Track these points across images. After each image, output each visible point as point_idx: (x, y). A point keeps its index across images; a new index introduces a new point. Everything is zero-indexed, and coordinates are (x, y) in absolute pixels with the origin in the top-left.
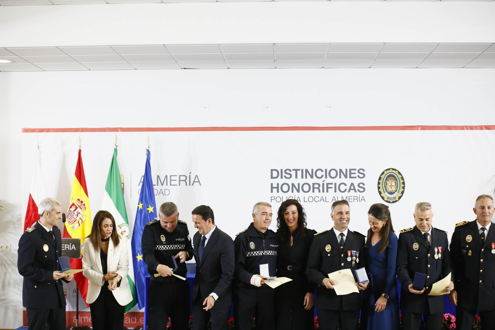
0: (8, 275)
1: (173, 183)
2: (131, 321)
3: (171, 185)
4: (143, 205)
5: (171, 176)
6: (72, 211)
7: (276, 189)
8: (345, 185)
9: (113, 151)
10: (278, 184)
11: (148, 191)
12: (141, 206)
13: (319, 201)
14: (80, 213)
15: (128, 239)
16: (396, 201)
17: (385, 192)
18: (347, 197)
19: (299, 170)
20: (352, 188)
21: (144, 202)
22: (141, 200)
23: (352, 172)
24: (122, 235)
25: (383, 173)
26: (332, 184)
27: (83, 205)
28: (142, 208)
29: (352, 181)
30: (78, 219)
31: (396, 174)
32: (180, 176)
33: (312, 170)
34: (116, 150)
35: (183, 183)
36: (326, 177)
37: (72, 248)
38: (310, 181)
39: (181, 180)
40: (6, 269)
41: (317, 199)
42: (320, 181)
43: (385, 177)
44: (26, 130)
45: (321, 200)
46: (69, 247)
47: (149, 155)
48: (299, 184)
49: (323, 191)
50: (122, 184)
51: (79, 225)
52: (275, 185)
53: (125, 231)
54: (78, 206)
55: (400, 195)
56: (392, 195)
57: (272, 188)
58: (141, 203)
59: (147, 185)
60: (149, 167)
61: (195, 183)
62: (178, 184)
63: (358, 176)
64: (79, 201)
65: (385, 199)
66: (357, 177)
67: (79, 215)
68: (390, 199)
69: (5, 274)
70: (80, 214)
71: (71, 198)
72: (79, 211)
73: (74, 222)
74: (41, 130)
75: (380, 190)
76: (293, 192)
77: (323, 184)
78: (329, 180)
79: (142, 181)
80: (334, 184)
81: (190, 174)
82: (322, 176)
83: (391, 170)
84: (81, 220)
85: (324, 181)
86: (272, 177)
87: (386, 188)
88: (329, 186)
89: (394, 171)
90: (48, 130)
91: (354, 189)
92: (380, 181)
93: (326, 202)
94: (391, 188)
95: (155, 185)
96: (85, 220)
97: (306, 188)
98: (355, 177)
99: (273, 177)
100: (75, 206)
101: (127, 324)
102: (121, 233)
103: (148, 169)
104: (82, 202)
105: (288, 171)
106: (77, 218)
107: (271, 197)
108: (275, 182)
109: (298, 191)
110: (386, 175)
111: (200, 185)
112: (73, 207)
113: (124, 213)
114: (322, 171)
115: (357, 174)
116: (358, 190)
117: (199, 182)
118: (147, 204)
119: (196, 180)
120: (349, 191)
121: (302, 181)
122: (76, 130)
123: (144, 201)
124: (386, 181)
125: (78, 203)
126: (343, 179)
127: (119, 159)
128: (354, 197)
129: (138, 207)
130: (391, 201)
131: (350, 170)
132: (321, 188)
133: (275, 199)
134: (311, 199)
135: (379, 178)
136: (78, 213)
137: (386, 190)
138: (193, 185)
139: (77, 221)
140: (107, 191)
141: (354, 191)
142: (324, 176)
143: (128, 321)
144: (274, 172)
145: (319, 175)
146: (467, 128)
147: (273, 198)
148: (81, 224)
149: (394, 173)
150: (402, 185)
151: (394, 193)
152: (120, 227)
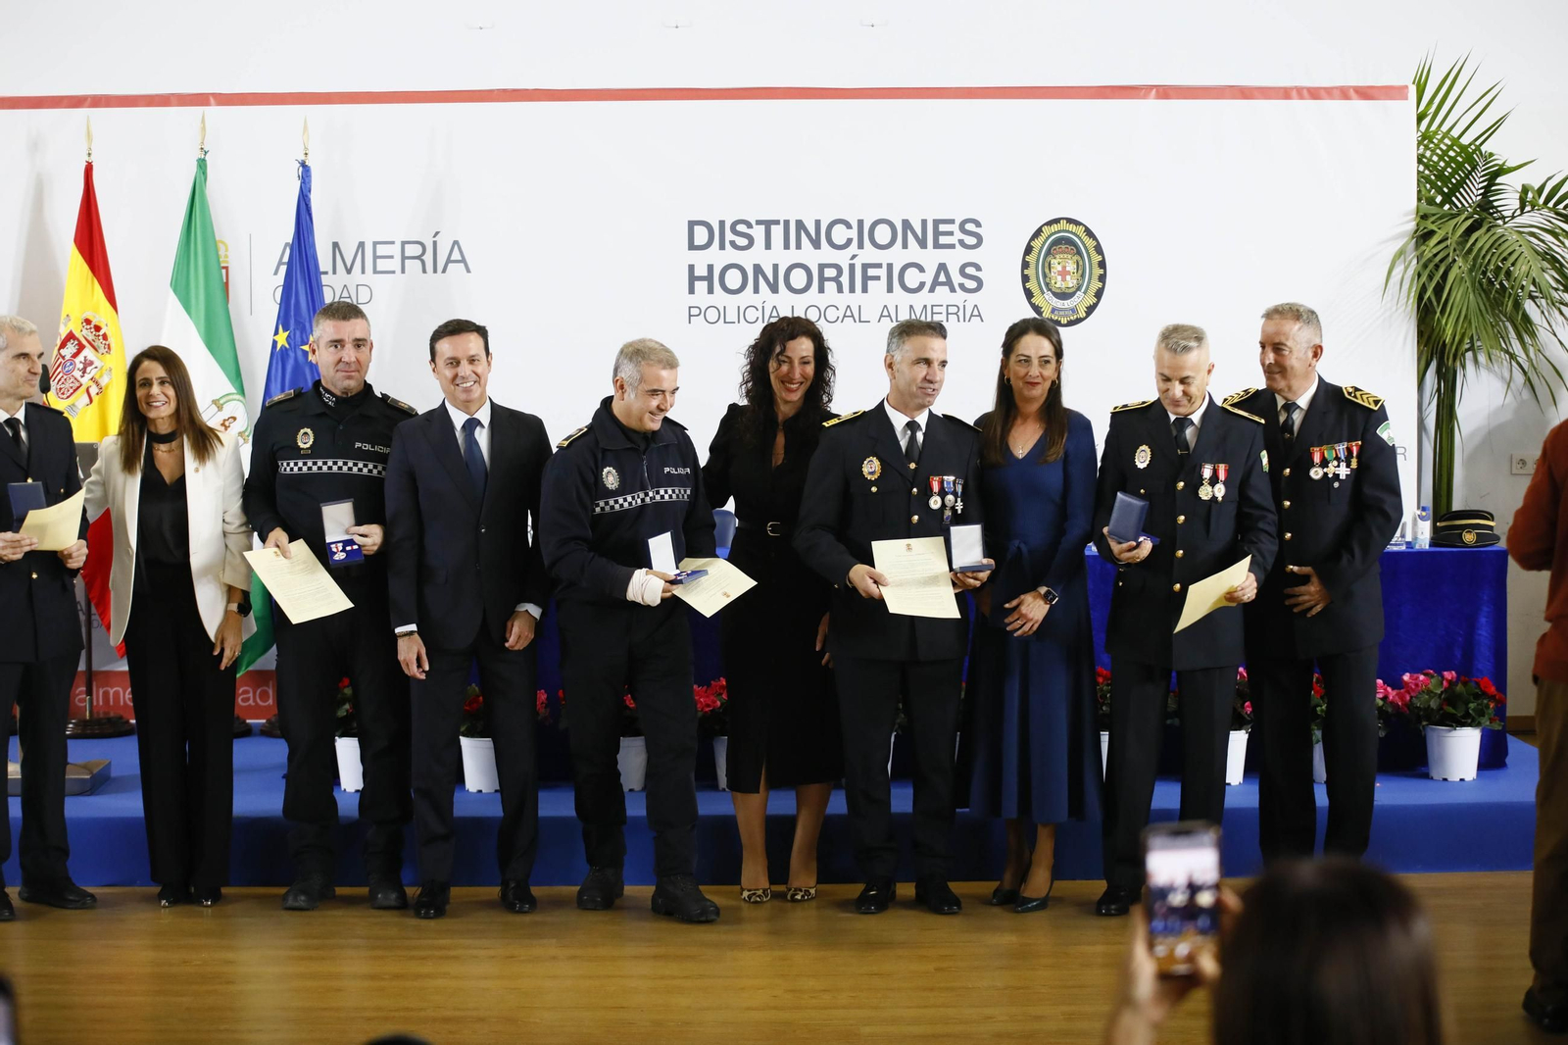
1: (382, 265)
2: (258, 700)
3: (375, 272)
4: (289, 336)
5: (375, 244)
6: (67, 358)
8: (921, 269)
9: (194, 168)
10: (710, 268)
11: (304, 292)
12: (282, 339)
13: (841, 320)
14: (91, 363)
15: (246, 441)
16: (1079, 321)
17: (1043, 293)
18: (925, 306)
19: (777, 222)
20: (942, 278)
21: (292, 328)
22: (284, 320)
23: (942, 228)
24: (226, 429)
25: (1038, 233)
26: (879, 266)
27: (101, 338)
28: (287, 346)
29: (943, 256)
30: (85, 380)
31: (1077, 236)
32: (404, 243)
33: (818, 223)
34: (202, 164)
35: (413, 266)
36: (861, 246)
38: (811, 256)
39: (406, 255)
41: (831, 314)
42: (842, 258)
43: (1043, 245)
45: (845, 316)
47: (306, 179)
48: (776, 267)
49: (852, 290)
50: (224, 271)
51: (91, 401)
52: (701, 271)
53: (235, 419)
54: (84, 342)
55: (1092, 300)
56: (1065, 302)
57: (693, 279)
58: (285, 330)
59: (302, 271)
60: (308, 217)
61: (450, 265)
62: (398, 269)
63: (961, 242)
64: (88, 327)
65: (1044, 315)
66: (958, 245)
67: (88, 369)
68: (1061, 313)
70: (94, 366)
71: (63, 316)
72: (89, 358)
73: (75, 391)
75: (1028, 285)
76: (756, 290)
77: (852, 267)
78: (869, 254)
79: (286, 259)
80: (885, 266)
81: (435, 236)
82: (849, 241)
83: (1063, 225)
84: (97, 384)
85: (854, 257)
86: (692, 246)
87: (1048, 280)
88: (871, 272)
89: (1072, 227)
91: (949, 283)
92: (1028, 258)
93: (860, 321)
94: (1064, 280)
95: (326, 273)
96: (107, 386)
97: (798, 279)
98: (952, 246)
99: (696, 244)
100: (76, 342)
101: (246, 707)
102: (223, 425)
103: (304, 224)
104: (98, 328)
105: (741, 228)
106: (82, 380)
107: (690, 307)
108: (701, 261)
109: (774, 289)
110: (1048, 238)
111: (468, 271)
112: (69, 344)
113: (231, 361)
114: (849, 226)
115: (959, 235)
116: (962, 286)
117: (463, 261)
118: (302, 333)
119: (456, 256)
120: (932, 290)
121: (785, 258)
122: (76, 102)
123: (292, 322)
124: (1048, 259)
125: (84, 330)
126: (914, 252)
127: (213, 190)
128: (948, 306)
129: (275, 343)
130: (1064, 321)
131: (937, 223)
132: (845, 279)
133: (703, 313)
135: (1026, 250)
136: (87, 363)
137: (1047, 284)
138: (444, 271)
139: (83, 389)
140: (175, 291)
141: (946, 288)
142: (855, 243)
143: (248, 699)
144: (697, 228)
145: (838, 238)
146: (1300, 93)
147: (695, 311)
148: (96, 399)
149: (1071, 233)
150: (1099, 272)
151: (1073, 294)
152: (218, 404)
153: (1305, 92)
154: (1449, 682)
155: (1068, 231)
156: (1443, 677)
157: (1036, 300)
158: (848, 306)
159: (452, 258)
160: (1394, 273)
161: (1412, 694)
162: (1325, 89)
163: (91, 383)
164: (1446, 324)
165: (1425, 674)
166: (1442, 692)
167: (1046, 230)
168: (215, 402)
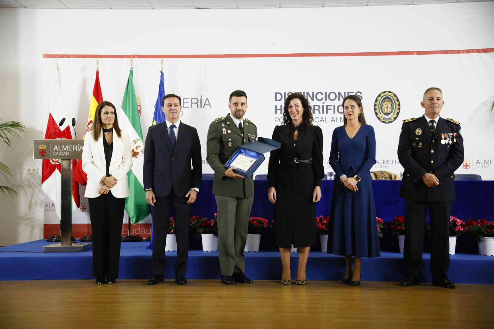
0: (35, 196)
1: (185, 105)
3: (184, 107)
5: (184, 99)
6: (90, 128)
7: (280, 111)
9: (129, 73)
10: (281, 106)
13: (319, 121)
15: (143, 153)
16: (392, 122)
17: (381, 113)
21: (157, 120)
22: (155, 118)
25: (379, 96)
26: (331, 106)
31: (392, 97)
32: (192, 99)
33: (313, 93)
34: (131, 72)
35: (195, 105)
36: (326, 100)
37: (80, 149)
39: (193, 102)
40: (33, 190)
41: (317, 120)
42: (320, 103)
43: (381, 99)
44: (47, 56)
45: (321, 120)
46: (77, 148)
47: (162, 76)
49: (323, 113)
52: (278, 107)
53: (140, 146)
55: (396, 116)
57: (276, 109)
58: (155, 121)
60: (163, 88)
61: (205, 105)
62: (190, 106)
65: (381, 120)
68: (386, 119)
69: (32, 195)
74: (62, 56)
75: (376, 111)
77: (323, 106)
78: (328, 102)
80: (333, 106)
81: (201, 97)
82: (322, 98)
83: (387, 93)
85: (324, 103)
86: (276, 100)
87: (382, 110)
88: (329, 107)
89: (390, 94)
90: (68, 56)
92: (376, 103)
93: (325, 122)
94: (387, 109)
99: (277, 99)
103: (161, 89)
107: (275, 118)
108: (279, 104)
110: (382, 97)
111: (211, 107)
113: (139, 130)
114: (322, 94)
117: (209, 104)
119: (207, 103)
122: (95, 56)
123: (158, 118)
124: (382, 103)
127: (135, 79)
130: (387, 122)
131: (348, 93)
132: (321, 110)
133: (279, 119)
135: (376, 100)
137: (382, 111)
138: (204, 107)
140: (123, 109)
142: (324, 99)
143: (143, 232)
144: (277, 94)
145: (319, 98)
146: (463, 52)
147: (277, 119)
149: (390, 95)
150: (398, 107)
151: (389, 114)
152: (135, 142)
153: (465, 51)
155: (388, 95)
157: (379, 116)
158: (322, 118)
159: (206, 103)
162: (472, 50)
167: (382, 95)
168: (134, 141)
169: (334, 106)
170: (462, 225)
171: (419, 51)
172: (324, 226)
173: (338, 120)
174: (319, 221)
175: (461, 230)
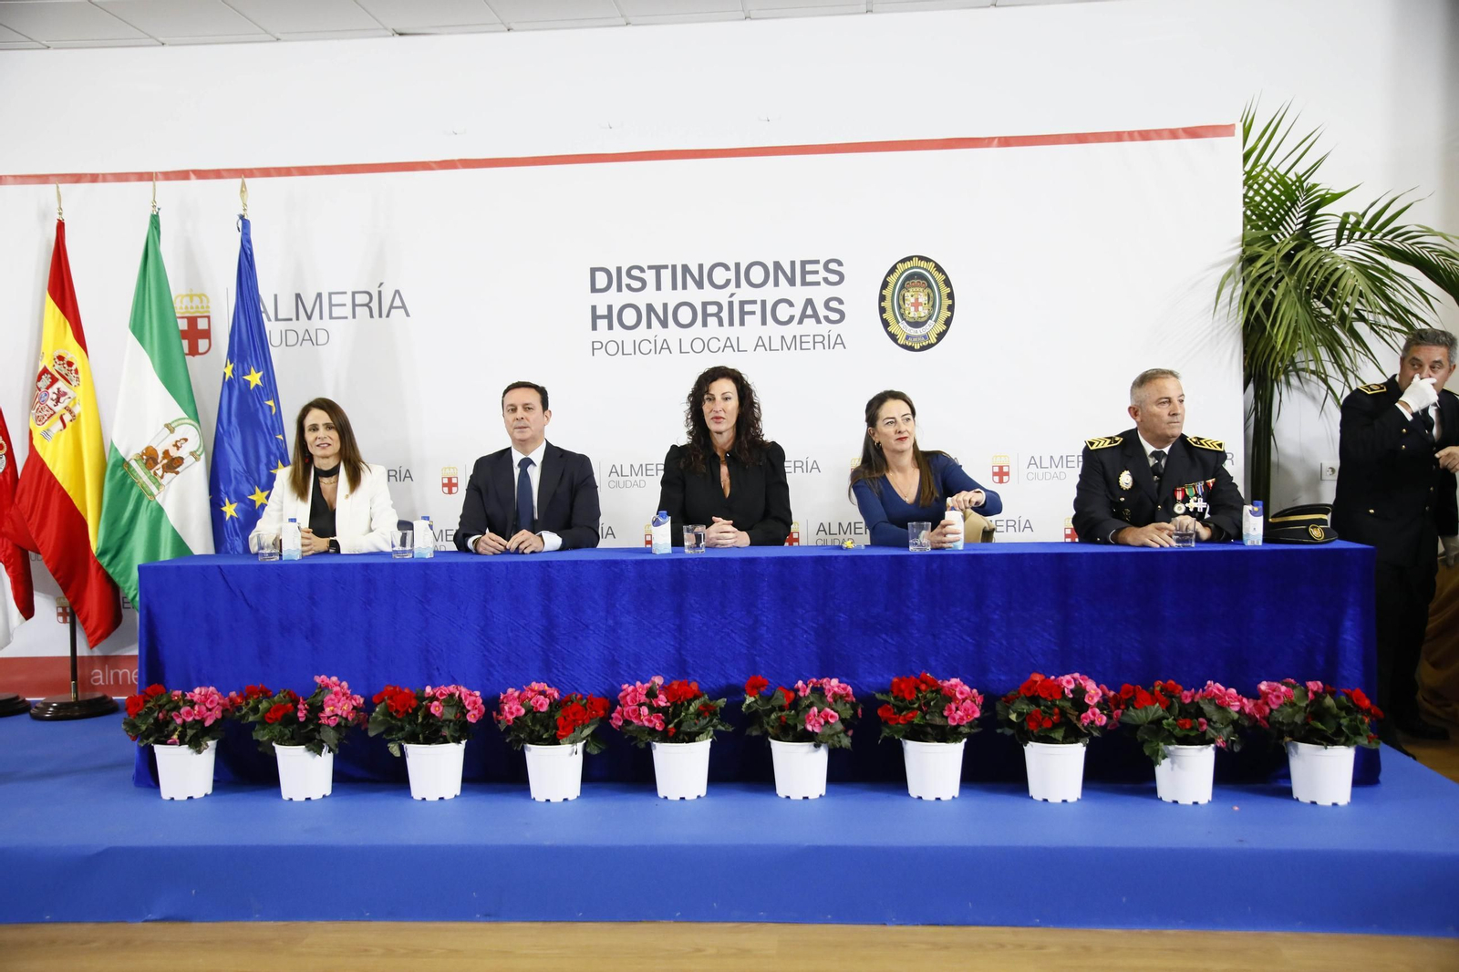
1: (337, 312)
3: (331, 317)
4: (233, 369)
5: (330, 294)
6: (42, 390)
8: (791, 304)
10: (610, 308)
13: (721, 349)
14: (65, 394)
15: (197, 460)
16: (930, 346)
17: (898, 322)
18: (795, 337)
19: (666, 267)
20: (809, 312)
21: (235, 361)
22: (231, 353)
23: (809, 267)
24: (177, 449)
25: (893, 270)
26: (754, 302)
27: (72, 372)
28: (232, 377)
29: (809, 292)
31: (929, 272)
32: (354, 293)
33: (701, 266)
34: (155, 219)
35: (362, 312)
36: (738, 285)
38: (695, 296)
39: (357, 303)
41: (714, 345)
42: (722, 296)
43: (898, 280)
45: (725, 346)
47: (247, 232)
48: (665, 306)
49: (731, 323)
51: (65, 426)
52: (602, 311)
53: (186, 440)
54: (58, 376)
55: (942, 328)
56: (918, 330)
57: (595, 317)
58: (231, 363)
61: (393, 311)
62: (350, 316)
63: (826, 280)
64: (61, 362)
65: (899, 342)
66: (822, 282)
67: (62, 399)
68: (915, 340)
70: (67, 397)
72: (62, 389)
73: (49, 418)
75: (885, 316)
76: (649, 326)
77: (731, 304)
78: (745, 292)
80: (759, 303)
81: (379, 287)
82: (728, 282)
83: (916, 262)
84: (71, 412)
85: (732, 295)
86: (594, 290)
87: (902, 311)
88: (748, 308)
89: (923, 264)
91: (815, 316)
92: (884, 292)
93: (738, 351)
94: (917, 310)
95: (291, 319)
96: (83, 413)
97: (685, 313)
98: (818, 284)
99: (597, 287)
100: (49, 376)
102: (176, 445)
103: (244, 269)
104: (70, 364)
105: (635, 273)
106: (56, 409)
107: (593, 342)
108: (602, 302)
109: (664, 324)
110: (901, 274)
111: (408, 315)
112: (43, 378)
114: (727, 268)
115: (823, 274)
116: (827, 318)
117: (404, 307)
118: (244, 365)
119: (397, 303)
120: (800, 322)
121: (673, 298)
123: (236, 352)
124: (902, 293)
125: (57, 366)
126: (784, 290)
128: (814, 336)
129: (225, 374)
130: (917, 346)
131: (804, 263)
132: (725, 315)
133: (604, 346)
134: (698, 345)
135: (883, 285)
136: (60, 394)
137: (902, 315)
138: (388, 316)
139: (57, 417)
140: (134, 333)
141: (813, 320)
142: (733, 283)
144: (598, 274)
145: (719, 279)
146: (1132, 136)
147: (597, 345)
148: (69, 425)
149: (923, 268)
150: (948, 302)
151: (925, 322)
152: (170, 428)
153: (1136, 134)
154: (1315, 693)
155: (920, 268)
156: (1306, 687)
157: (893, 329)
158: (728, 338)
159: (394, 305)
160: (1223, 291)
161: (1273, 707)
162: (1156, 131)
163: (65, 411)
164: (1277, 335)
165: (1286, 684)
166: (1307, 705)
167: (901, 267)
168: (167, 426)
169: (764, 303)
170: (1104, 704)
171: (1005, 138)
172: (658, 718)
173: (776, 344)
174: (643, 698)
175: (1097, 723)
